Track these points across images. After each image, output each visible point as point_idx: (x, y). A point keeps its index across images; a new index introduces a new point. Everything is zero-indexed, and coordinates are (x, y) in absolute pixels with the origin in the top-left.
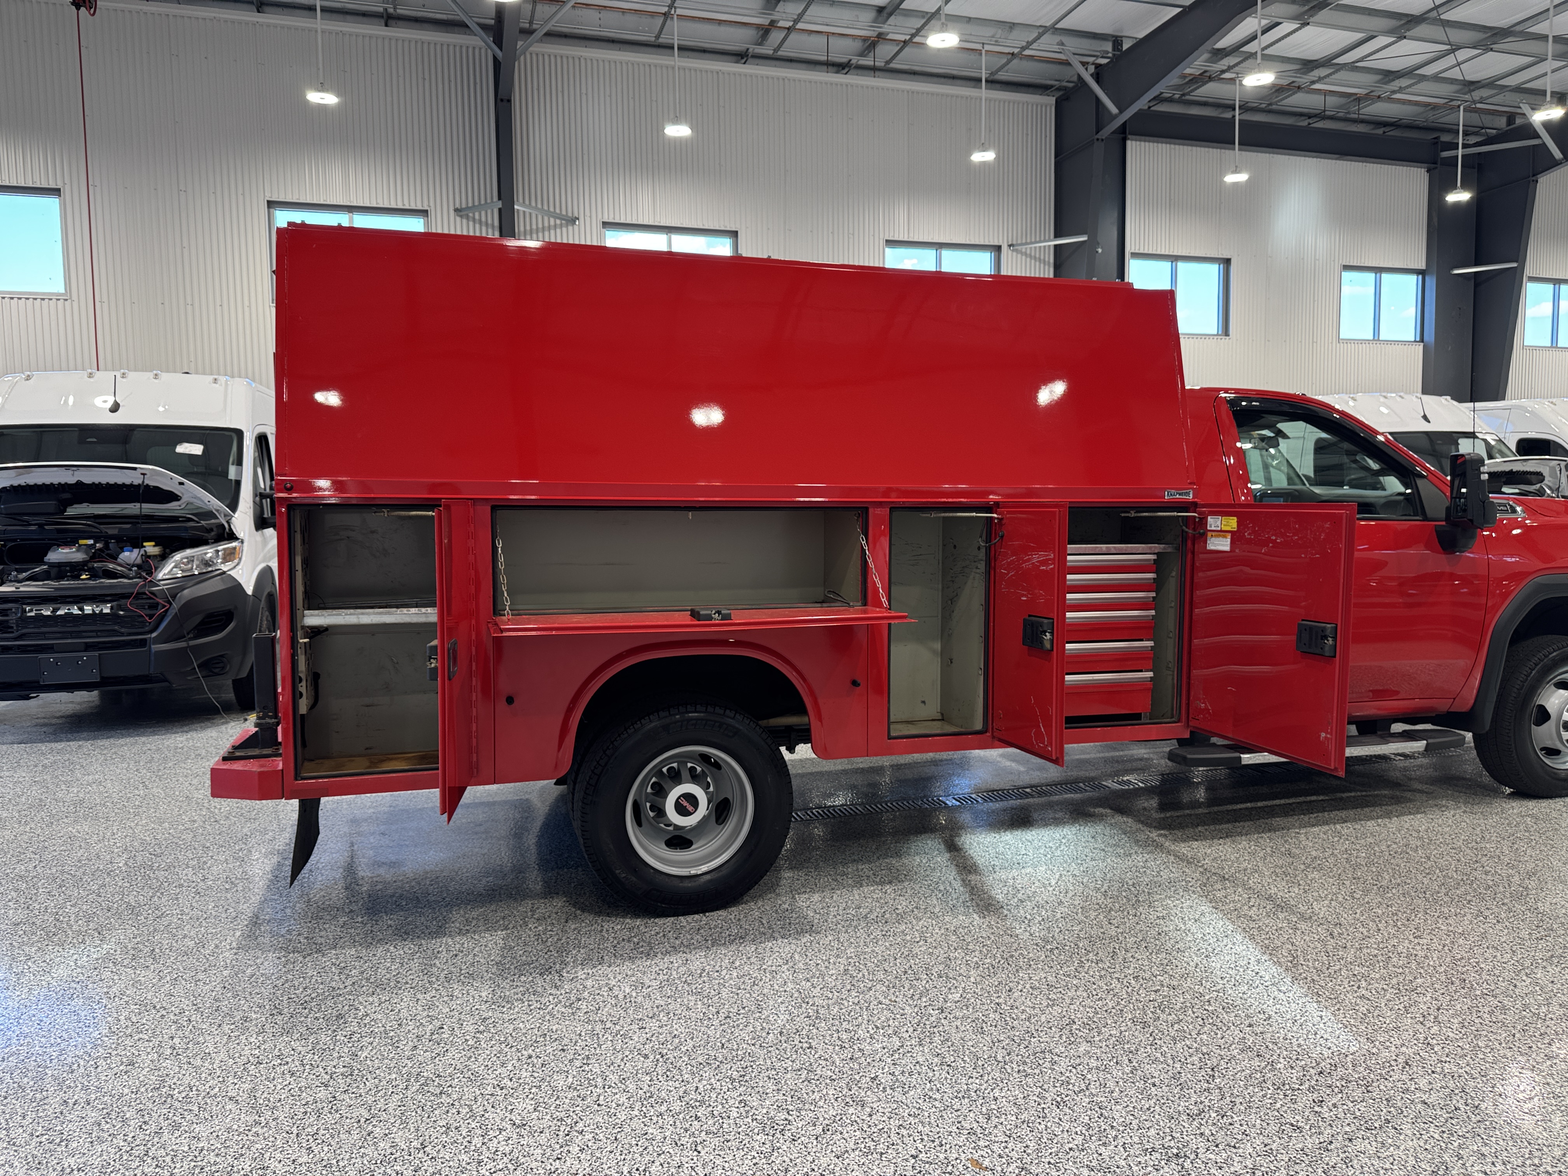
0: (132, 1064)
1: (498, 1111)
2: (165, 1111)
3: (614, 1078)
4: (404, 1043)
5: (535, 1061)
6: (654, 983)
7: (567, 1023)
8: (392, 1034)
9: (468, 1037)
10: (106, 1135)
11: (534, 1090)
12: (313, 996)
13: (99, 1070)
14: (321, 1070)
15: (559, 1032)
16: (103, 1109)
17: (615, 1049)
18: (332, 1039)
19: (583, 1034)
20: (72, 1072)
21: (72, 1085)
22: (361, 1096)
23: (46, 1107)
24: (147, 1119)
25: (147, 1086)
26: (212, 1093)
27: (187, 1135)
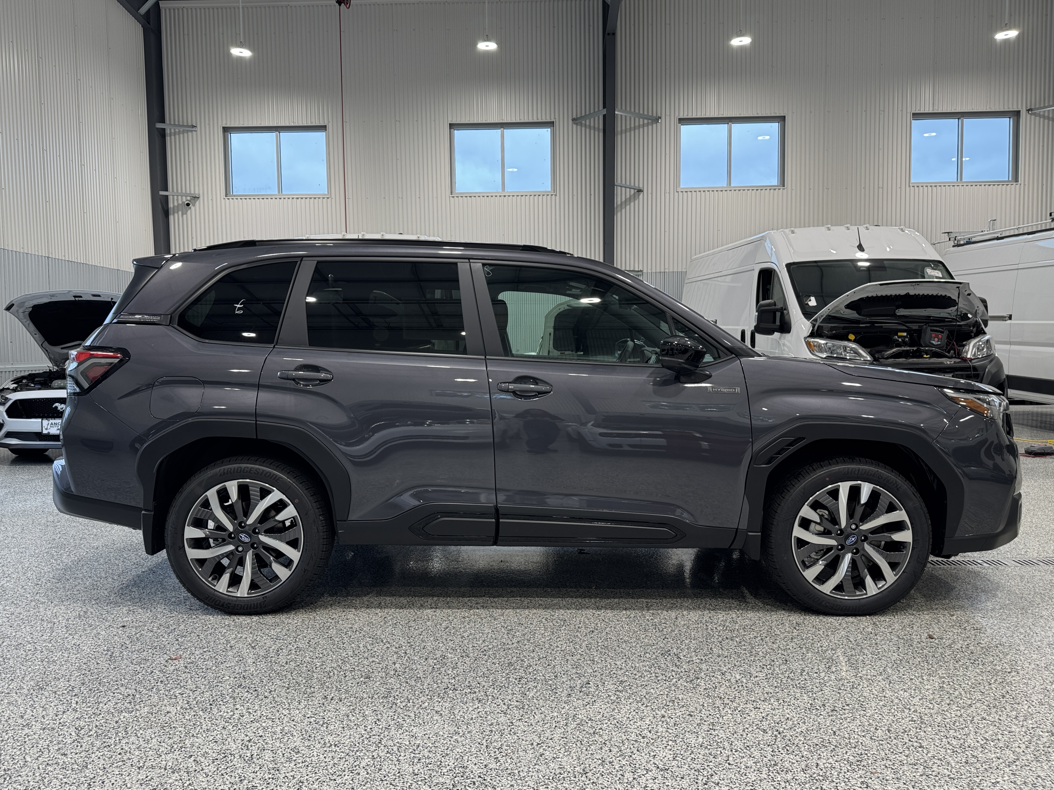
0: (368, 677)
1: (643, 755)
2: (392, 714)
3: (739, 745)
4: (561, 690)
5: (668, 720)
6: (760, 674)
7: (690, 694)
8: (550, 682)
9: (610, 694)
10: (352, 724)
11: (670, 743)
12: (490, 647)
13: (347, 679)
14: (500, 701)
15: (684, 701)
16: (350, 705)
17: (735, 721)
18: (506, 680)
19: (706, 705)
20: (330, 678)
21: (330, 686)
22: (531, 725)
23: (314, 699)
24: (380, 718)
25: (379, 694)
26: (423, 706)
27: (408, 733)
